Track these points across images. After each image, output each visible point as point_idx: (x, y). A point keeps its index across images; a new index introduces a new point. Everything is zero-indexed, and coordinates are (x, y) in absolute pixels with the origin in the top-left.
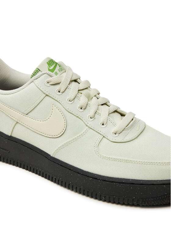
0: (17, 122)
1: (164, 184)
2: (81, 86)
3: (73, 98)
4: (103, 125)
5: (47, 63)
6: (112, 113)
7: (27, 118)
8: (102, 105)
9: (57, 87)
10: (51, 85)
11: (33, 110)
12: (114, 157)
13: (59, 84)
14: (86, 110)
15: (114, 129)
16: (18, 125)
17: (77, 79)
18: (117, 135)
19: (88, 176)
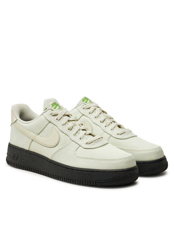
0: (33, 140)
1: (110, 172)
2: (71, 119)
3: (64, 123)
4: (81, 139)
5: (52, 104)
6: (88, 135)
7: (38, 137)
8: (83, 130)
9: (56, 117)
10: (53, 116)
11: (42, 131)
12: (84, 157)
13: (57, 115)
14: (72, 131)
15: (86, 141)
16: (33, 142)
17: (69, 115)
18: (87, 145)
19: (69, 168)
